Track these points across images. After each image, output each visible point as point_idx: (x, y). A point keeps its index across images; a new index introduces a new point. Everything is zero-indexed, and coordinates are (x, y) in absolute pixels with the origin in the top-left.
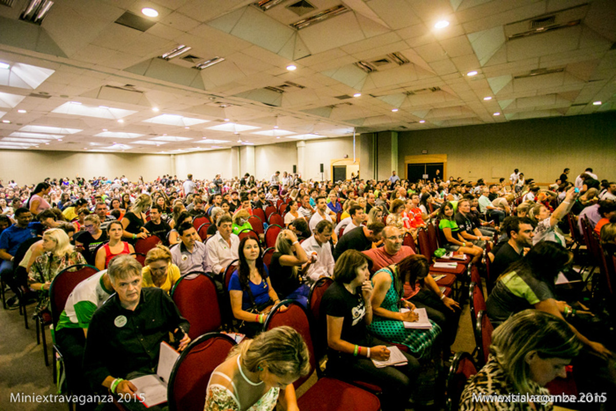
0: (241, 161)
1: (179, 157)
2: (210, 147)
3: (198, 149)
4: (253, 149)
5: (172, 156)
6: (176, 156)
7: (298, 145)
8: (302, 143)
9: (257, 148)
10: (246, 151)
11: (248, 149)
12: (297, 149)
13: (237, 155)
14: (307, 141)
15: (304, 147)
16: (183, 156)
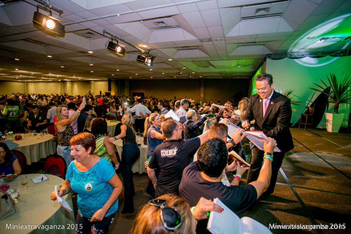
0: (65, 88)
1: (30, 84)
3: (41, 80)
4: (71, 82)
5: (25, 83)
6: (28, 83)
7: (91, 82)
8: (93, 82)
9: (73, 82)
10: (67, 84)
11: (68, 82)
12: (90, 84)
13: (62, 85)
14: (94, 81)
15: (94, 83)
16: (33, 83)
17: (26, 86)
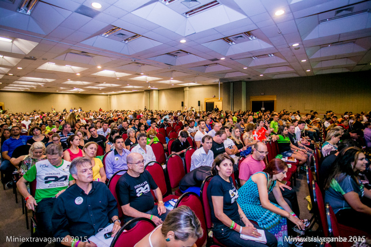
0: (150, 99)
2: (131, 91)
3: (124, 91)
4: (157, 92)
5: (109, 96)
6: (111, 96)
7: (185, 89)
8: (187, 88)
9: (160, 91)
10: (153, 93)
12: (184, 92)
13: (147, 95)
14: (190, 87)
15: (189, 91)
16: (115, 96)
17: (109, 98)
